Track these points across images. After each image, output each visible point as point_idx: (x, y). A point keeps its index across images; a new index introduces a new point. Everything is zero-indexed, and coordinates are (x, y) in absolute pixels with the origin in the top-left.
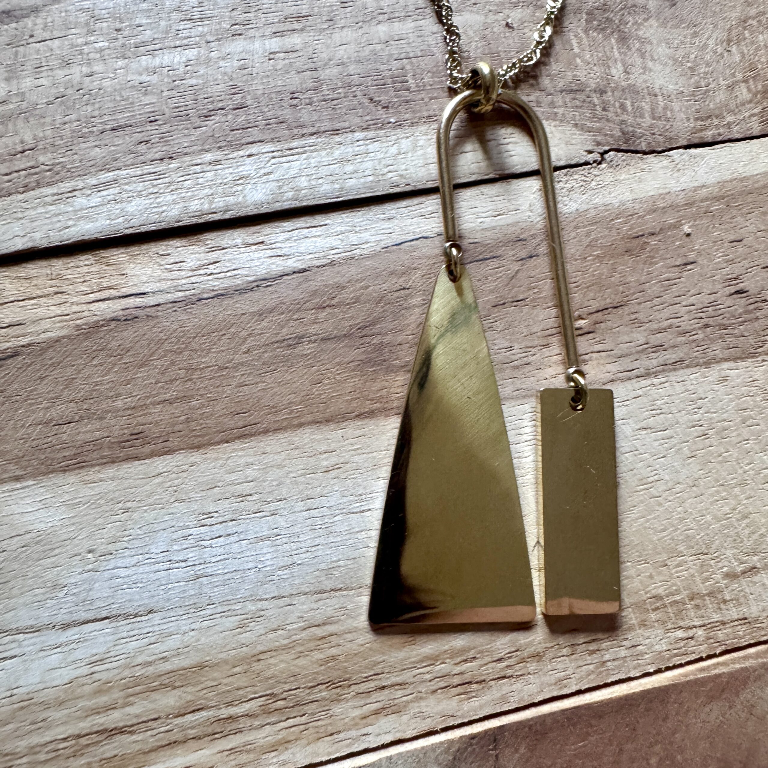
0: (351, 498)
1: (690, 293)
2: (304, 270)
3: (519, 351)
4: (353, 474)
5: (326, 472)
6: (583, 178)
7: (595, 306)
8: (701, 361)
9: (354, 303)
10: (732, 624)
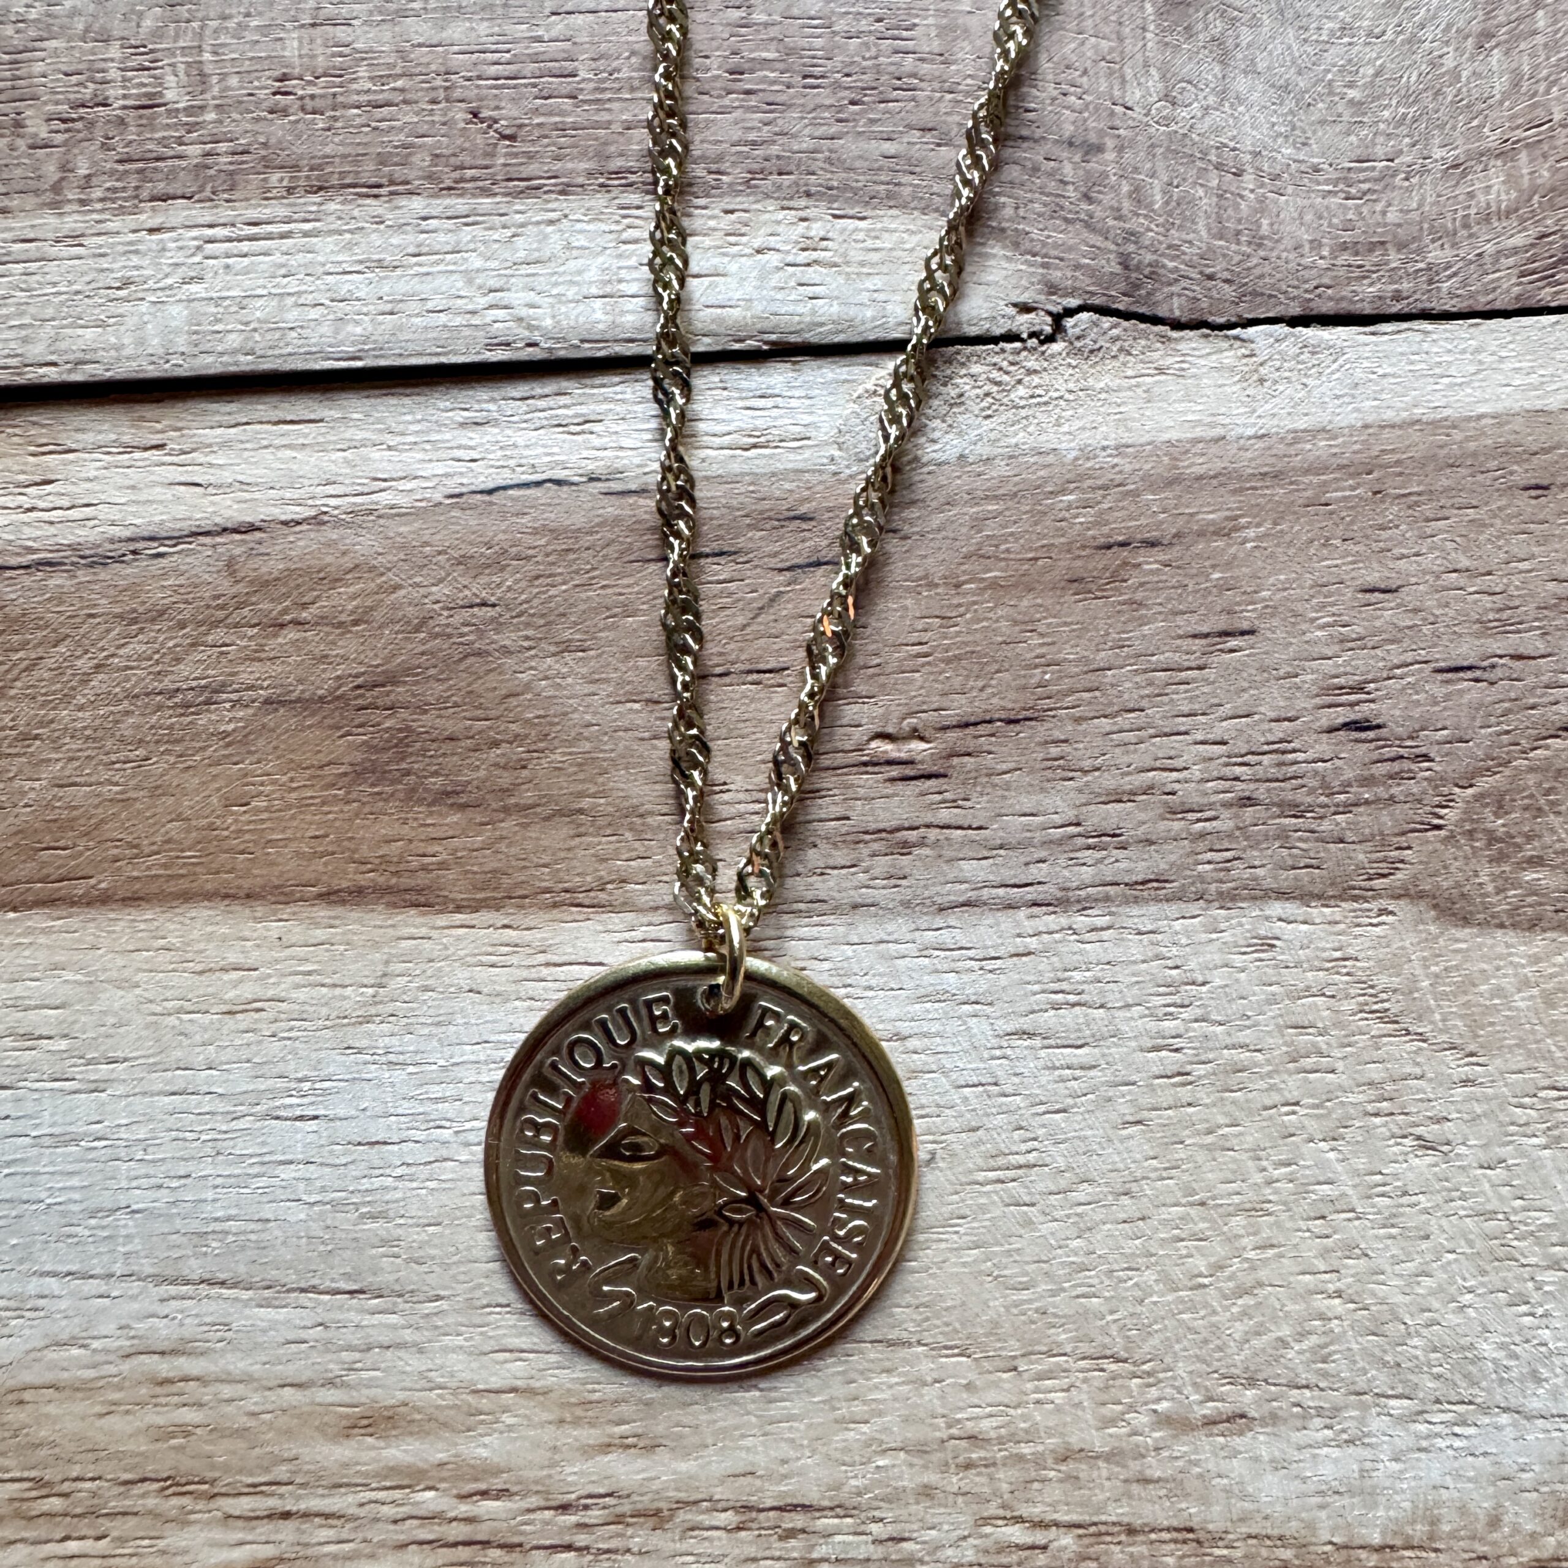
0: (280, 1083)
1: (1221, 712)
2: (252, 528)
3: (741, 796)
4: (291, 1029)
5: (229, 1013)
6: (995, 375)
7: (959, 708)
8: (1213, 887)
9: (356, 623)
10: (1153, 1536)
